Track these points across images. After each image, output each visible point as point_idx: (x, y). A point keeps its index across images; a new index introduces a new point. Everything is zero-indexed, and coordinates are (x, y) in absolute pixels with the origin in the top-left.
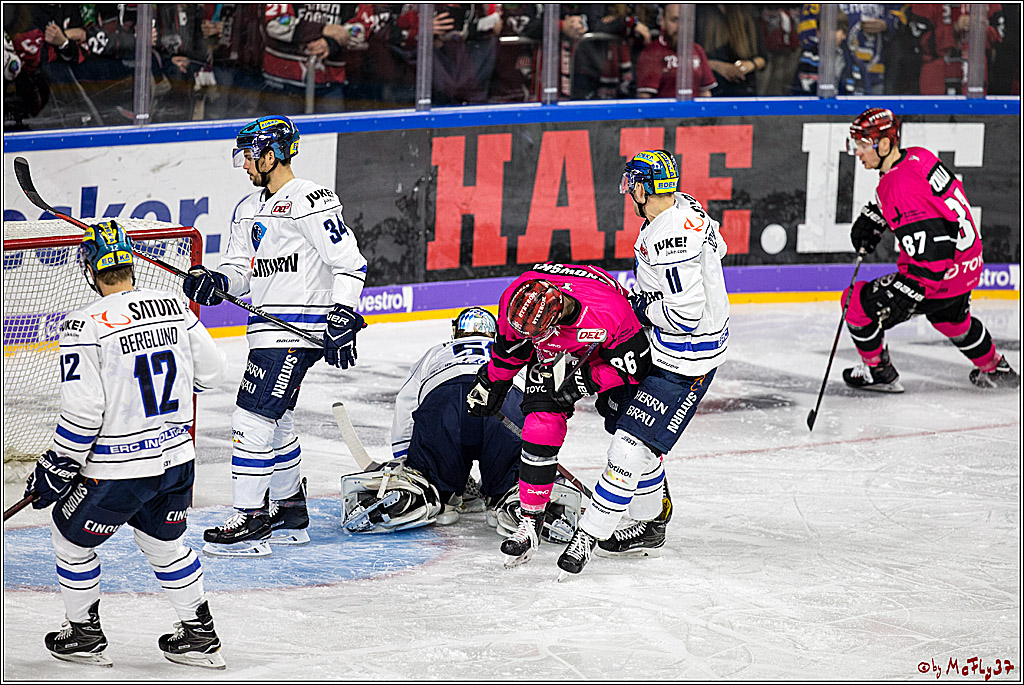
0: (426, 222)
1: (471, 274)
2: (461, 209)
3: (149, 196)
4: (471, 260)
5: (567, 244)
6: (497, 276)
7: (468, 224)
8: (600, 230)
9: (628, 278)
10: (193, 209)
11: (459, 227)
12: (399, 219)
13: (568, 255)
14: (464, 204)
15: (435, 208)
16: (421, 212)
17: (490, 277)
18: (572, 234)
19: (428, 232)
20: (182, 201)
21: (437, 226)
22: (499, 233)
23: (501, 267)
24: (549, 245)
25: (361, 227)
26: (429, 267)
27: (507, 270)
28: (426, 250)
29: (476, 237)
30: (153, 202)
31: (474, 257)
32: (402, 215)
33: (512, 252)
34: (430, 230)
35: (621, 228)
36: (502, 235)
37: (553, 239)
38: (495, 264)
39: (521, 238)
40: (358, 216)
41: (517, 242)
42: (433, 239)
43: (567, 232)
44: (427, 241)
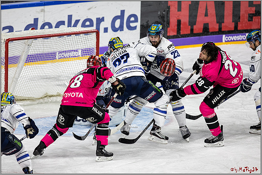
0: (167, 22)
1: (180, 36)
2: (177, 18)
3: (87, 17)
4: (180, 33)
5: (208, 27)
6: (188, 37)
7: (179, 22)
8: (217, 23)
9: (225, 36)
10: (100, 20)
11: (176, 23)
12: (159, 22)
13: (208, 30)
14: (178, 17)
15: (169, 18)
16: (165, 19)
17: (186, 37)
18: (209, 24)
19: (167, 25)
20: (97, 18)
21: (170, 23)
22: (188, 24)
23: (189, 34)
24: (202, 28)
25: (148, 24)
26: (168, 35)
27: (191, 35)
28: (167, 30)
29: (181, 26)
30: (88, 19)
31: (181, 32)
32: (160, 20)
33: (192, 30)
34: (168, 24)
35: (223, 22)
36: (189, 25)
37: (204, 26)
38: (187, 33)
39: (194, 26)
40: (147, 21)
41: (193, 27)
42: (169, 27)
43: (208, 24)
44: (167, 27)
